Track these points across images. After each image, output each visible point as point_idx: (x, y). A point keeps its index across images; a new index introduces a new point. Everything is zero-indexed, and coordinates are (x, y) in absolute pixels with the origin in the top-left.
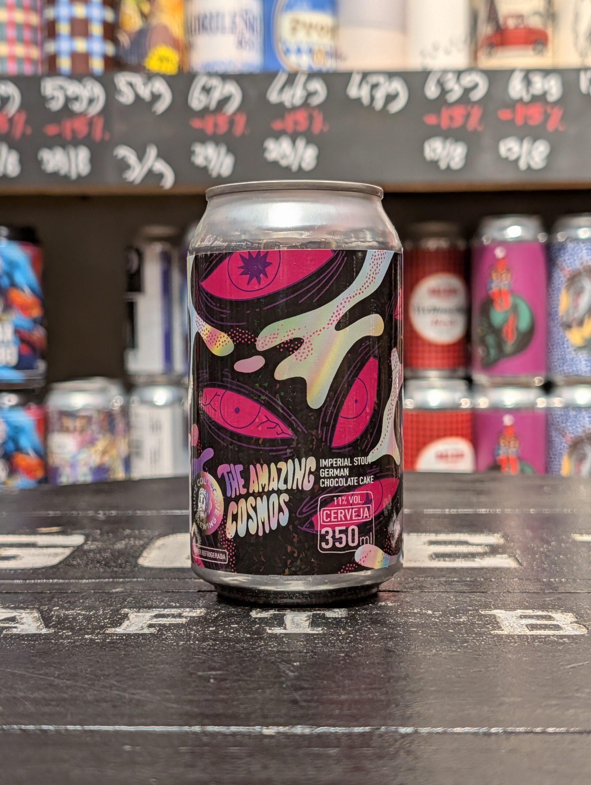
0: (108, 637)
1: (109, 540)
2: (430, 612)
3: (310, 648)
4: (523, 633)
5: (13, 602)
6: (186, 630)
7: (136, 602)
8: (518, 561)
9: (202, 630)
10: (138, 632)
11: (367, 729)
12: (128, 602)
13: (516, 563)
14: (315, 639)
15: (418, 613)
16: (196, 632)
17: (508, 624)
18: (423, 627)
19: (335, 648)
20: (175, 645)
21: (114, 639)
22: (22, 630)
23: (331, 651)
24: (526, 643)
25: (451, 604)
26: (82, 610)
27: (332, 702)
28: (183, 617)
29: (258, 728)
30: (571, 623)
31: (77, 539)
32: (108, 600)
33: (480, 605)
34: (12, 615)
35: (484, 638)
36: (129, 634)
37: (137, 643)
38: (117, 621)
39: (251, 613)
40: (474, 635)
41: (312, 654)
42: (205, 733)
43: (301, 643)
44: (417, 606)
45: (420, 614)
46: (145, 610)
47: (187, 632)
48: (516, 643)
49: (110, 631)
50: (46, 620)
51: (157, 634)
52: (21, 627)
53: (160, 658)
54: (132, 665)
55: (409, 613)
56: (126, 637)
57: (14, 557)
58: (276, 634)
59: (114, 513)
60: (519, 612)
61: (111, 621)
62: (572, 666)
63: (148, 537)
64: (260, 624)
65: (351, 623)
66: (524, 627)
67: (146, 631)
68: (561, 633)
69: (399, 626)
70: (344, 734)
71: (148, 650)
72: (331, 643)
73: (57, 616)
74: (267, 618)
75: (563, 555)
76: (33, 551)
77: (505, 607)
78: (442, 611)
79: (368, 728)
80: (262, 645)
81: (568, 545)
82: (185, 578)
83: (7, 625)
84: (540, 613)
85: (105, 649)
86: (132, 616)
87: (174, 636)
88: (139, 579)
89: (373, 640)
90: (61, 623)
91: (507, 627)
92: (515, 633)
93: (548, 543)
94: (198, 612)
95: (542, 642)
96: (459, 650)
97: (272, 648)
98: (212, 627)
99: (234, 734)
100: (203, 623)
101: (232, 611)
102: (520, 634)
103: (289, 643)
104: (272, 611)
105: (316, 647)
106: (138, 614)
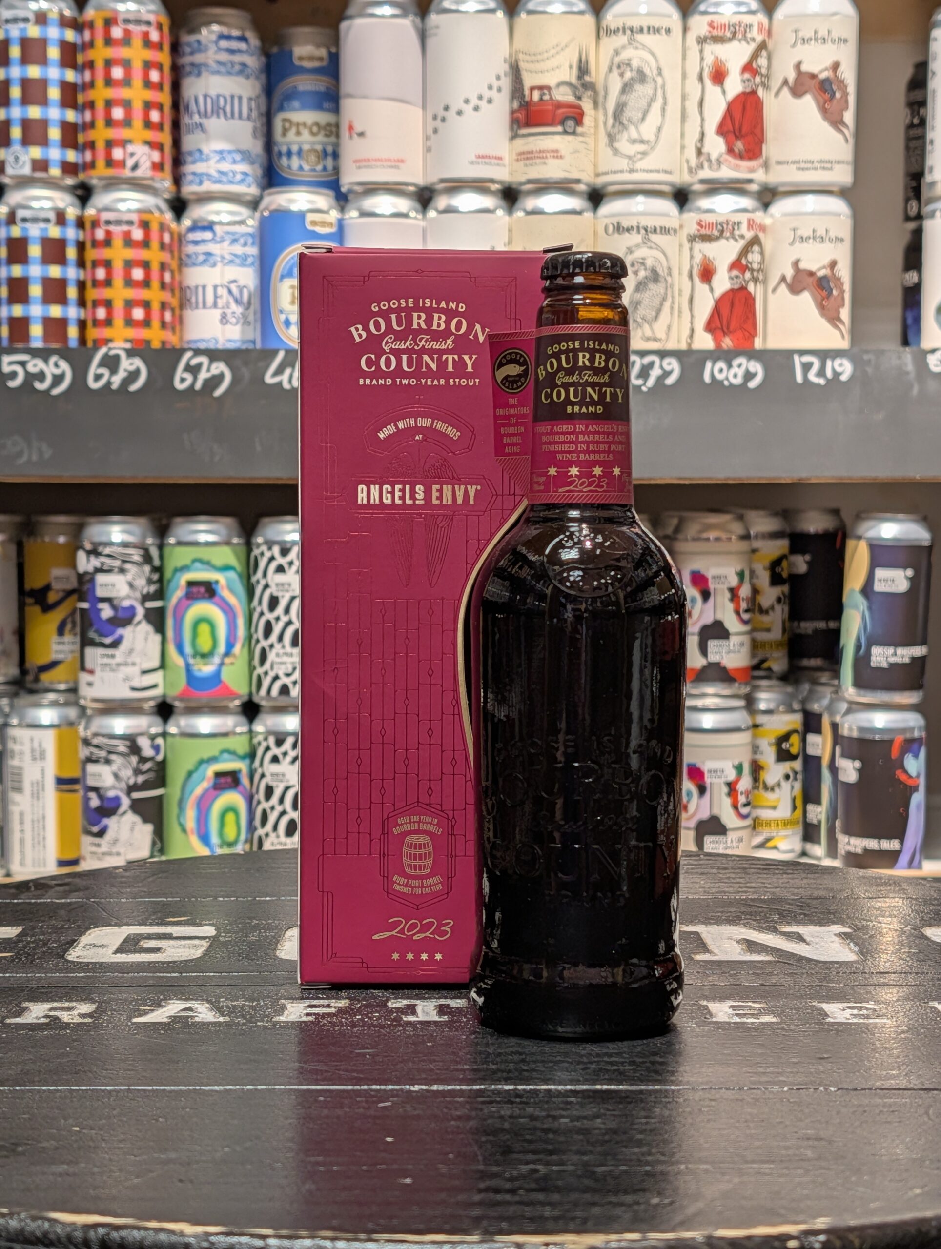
0: (277, 1024)
3: (439, 1032)
5: (183, 994)
6: (337, 1018)
7: (287, 994)
9: (350, 1018)
10: (299, 1020)
11: (482, 1087)
12: (281, 994)
14: (442, 1025)
16: (346, 1019)
19: (458, 1032)
20: (332, 1031)
21: (281, 1025)
22: (204, 1018)
23: (456, 1034)
26: (245, 1001)
27: (457, 1070)
28: (332, 1007)
29: (408, 1087)
31: (209, 931)
32: (263, 992)
34: (188, 1005)
36: (293, 1023)
37: (301, 1028)
38: (278, 1011)
39: (387, 1004)
41: (441, 1037)
42: (371, 1090)
43: (432, 1028)
46: (299, 1001)
49: (275, 1019)
50: (219, 1010)
51: (315, 1021)
52: (201, 1016)
56: (290, 1024)
57: (157, 950)
58: (411, 1021)
61: (273, 1011)
64: (397, 1013)
67: (305, 1019)
70: (466, 1090)
71: (313, 1034)
72: (456, 1028)
73: (228, 1007)
74: (401, 1008)
76: (172, 942)
80: (401, 1030)
83: (188, 1014)
86: (289, 1006)
87: (329, 1023)
90: (232, 1011)
94: (343, 1003)
97: (409, 1032)
98: (358, 1015)
99: (392, 1090)
100: (349, 1012)
103: (422, 1028)
104: (406, 1002)
105: (443, 1032)
106: (293, 1005)
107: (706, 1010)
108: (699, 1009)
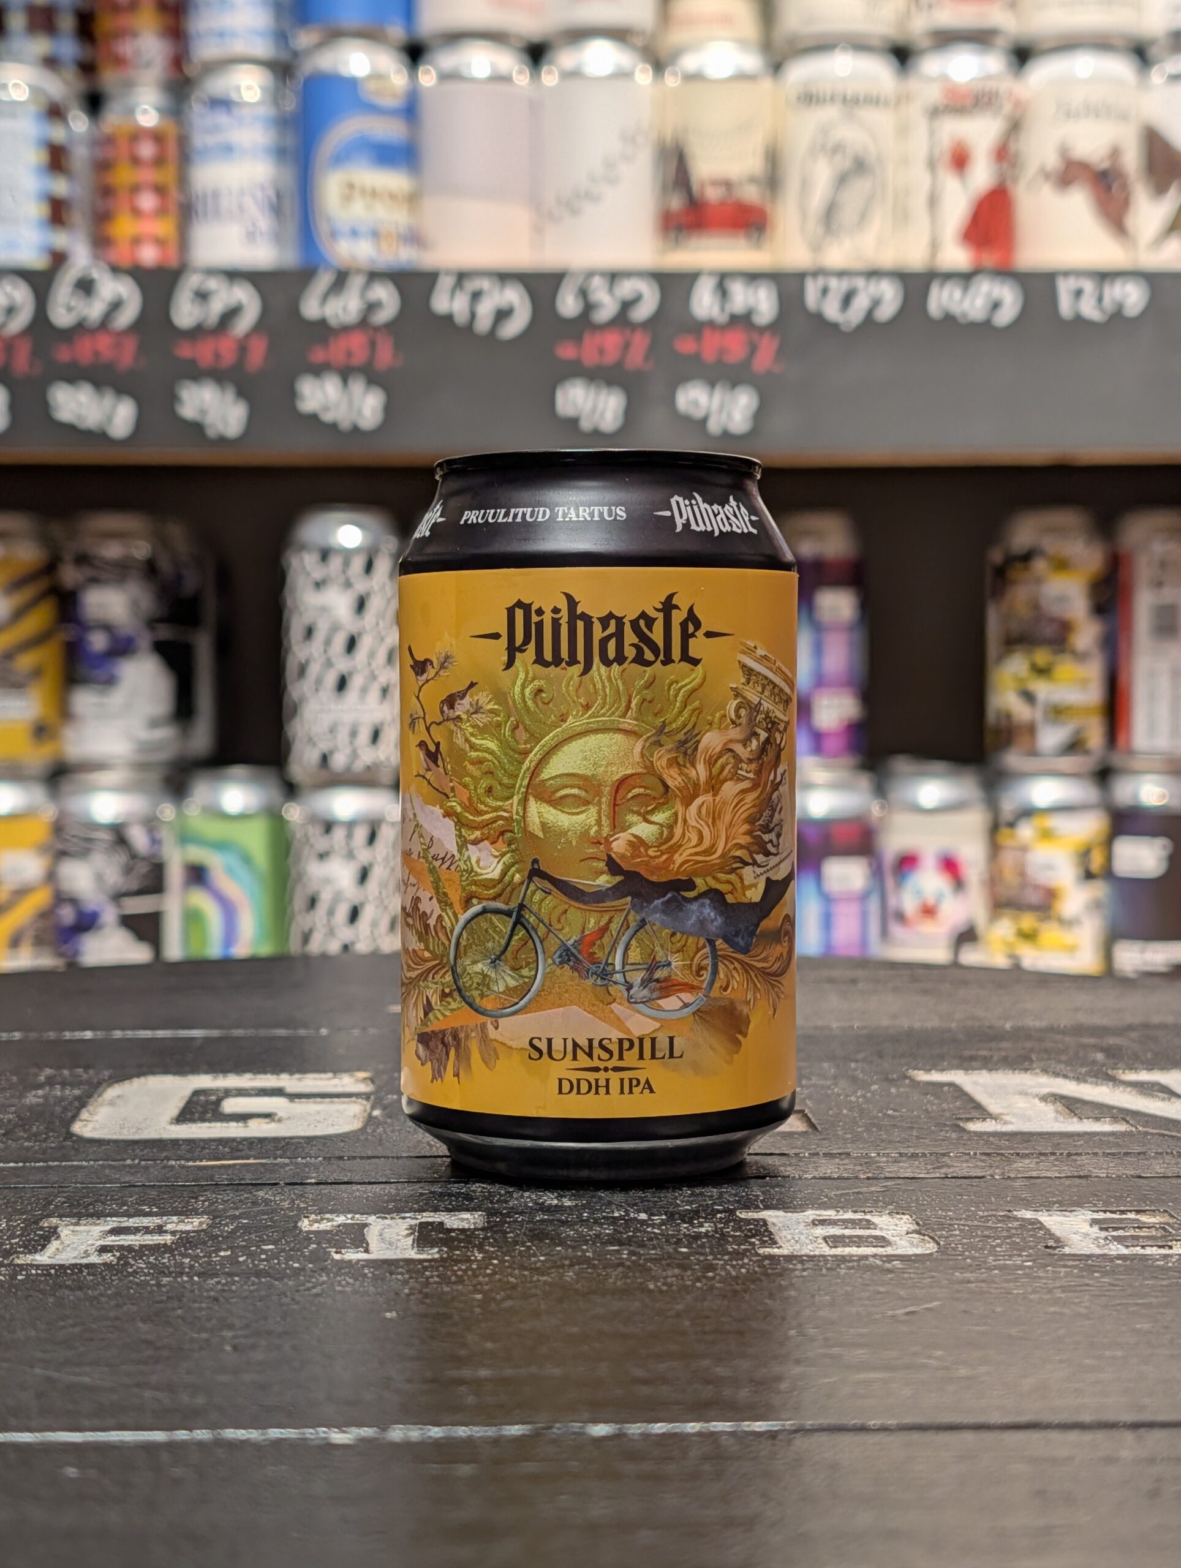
0: (21, 1270)
1: (12, 1086)
2: (643, 1216)
3: (417, 1286)
4: (817, 1253)
6: (174, 1256)
7: (71, 1206)
8: (809, 1120)
9: (204, 1257)
10: (78, 1261)
11: (527, 1429)
12: (56, 1206)
13: (805, 1125)
14: (425, 1269)
15: (621, 1218)
16: (195, 1257)
17: (789, 1237)
18: (630, 1246)
19: (464, 1285)
20: (153, 1285)
21: (32, 1274)
23: (457, 1290)
24: (824, 1271)
25: (682, 1202)
27: (461, 1382)
28: (166, 1232)
30: (907, 1233)
32: (15, 1203)
33: (738, 1202)
35: (746, 1261)
36: (62, 1266)
37: (78, 1280)
38: (35, 1241)
39: (299, 1224)
40: (726, 1257)
41: (420, 1296)
42: (218, 1443)
43: (399, 1277)
44: (619, 1207)
45: (624, 1219)
46: (90, 1220)
47: (175, 1259)
48: (804, 1270)
49: (23, 1260)
51: (118, 1264)
53: (125, 1308)
54: (70, 1321)
55: (604, 1218)
56: (56, 1270)
58: (350, 1261)
59: (17, 1035)
60: (811, 1214)
61: (23, 1242)
62: (908, 1310)
63: (88, 1082)
64: (319, 1244)
65: (495, 1240)
66: (820, 1241)
67: (94, 1259)
68: (889, 1250)
69: (586, 1242)
70: (485, 1440)
71: (101, 1295)
72: (457, 1276)
74: (330, 1232)
75: (895, 1110)
77: (784, 1205)
78: (666, 1214)
79: (529, 1427)
80: (324, 1283)
81: (902, 1090)
82: (168, 1160)
84: (849, 1215)
85: (15, 1294)
86: (65, 1232)
87: (150, 1269)
88: (75, 1163)
89: (537, 1269)
91: (788, 1241)
92: (803, 1253)
93: (865, 1086)
94: (196, 1223)
95: (852, 1268)
96: (698, 1284)
97: (343, 1286)
98: (225, 1250)
99: (278, 1443)
100: (205, 1243)
101: (263, 1219)
102: (812, 1253)
103: (375, 1278)
104: (341, 1219)
105: (427, 1284)
106: (77, 1228)
107: (1040, 1229)
108: (1022, 1227)
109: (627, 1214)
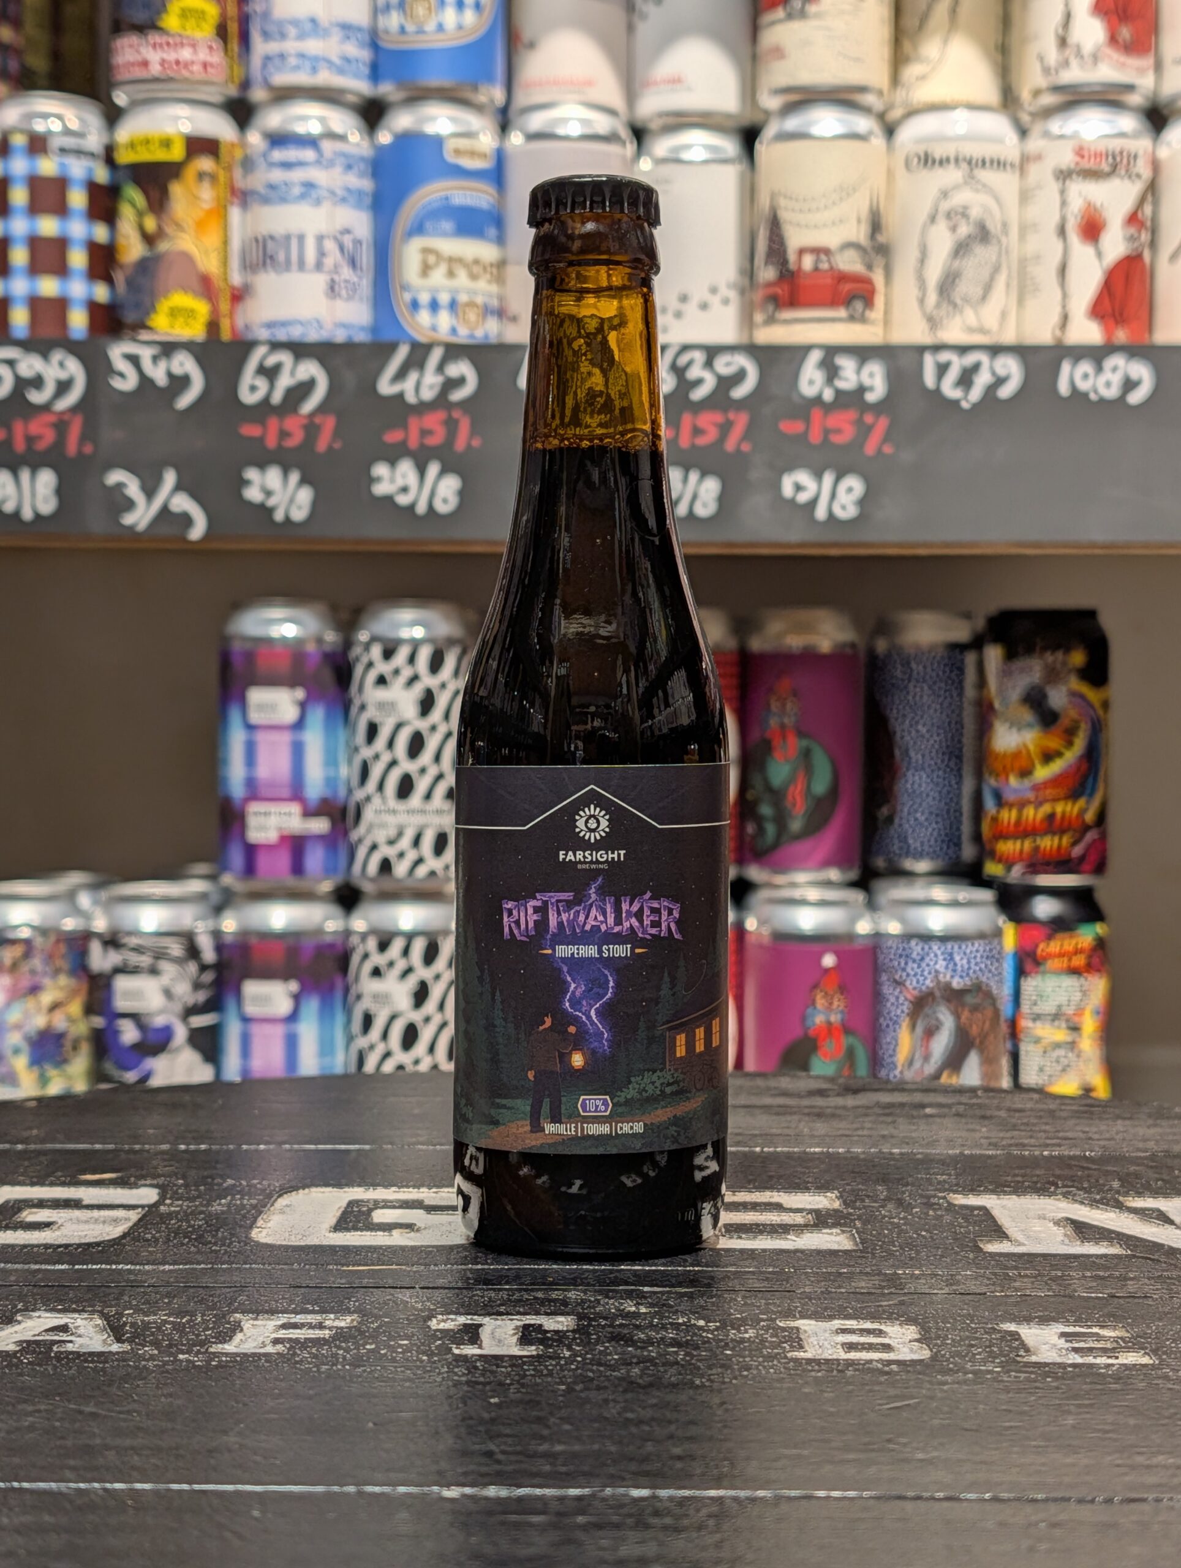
0: (214, 1358)
2: (702, 1323)
4: (831, 1357)
5: (63, 1300)
6: (331, 1348)
7: (252, 1303)
8: (854, 1238)
9: (354, 1349)
10: (256, 1351)
12: (240, 1303)
13: (850, 1242)
14: (524, 1363)
15: (684, 1324)
16: (347, 1350)
17: (815, 1343)
18: (687, 1347)
20: (314, 1372)
21: (222, 1361)
22: (81, 1346)
25: (737, 1310)
26: (169, 1315)
28: (325, 1327)
30: (910, 1341)
31: (147, 1195)
32: (208, 1300)
33: (780, 1312)
35: (775, 1363)
36: (246, 1354)
37: (256, 1367)
38: (224, 1333)
39: (429, 1323)
40: (761, 1359)
41: (518, 1386)
43: (503, 1370)
44: (683, 1314)
45: (686, 1326)
46: (265, 1315)
47: (331, 1351)
49: (214, 1348)
50: (116, 1331)
51: (286, 1354)
52: (79, 1341)
55: (671, 1324)
56: (241, 1358)
57: (46, 1226)
58: (465, 1355)
60: (837, 1323)
61: (216, 1333)
64: (443, 1339)
65: (581, 1340)
66: (839, 1346)
67: (268, 1349)
69: (652, 1345)
71: (275, 1379)
72: (548, 1370)
73: (133, 1325)
74: (452, 1330)
76: (78, 1213)
77: (817, 1316)
79: (587, 1490)
80: (444, 1373)
81: (940, 1212)
82: (328, 1265)
83: (56, 1338)
84: (868, 1325)
87: (312, 1358)
89: (612, 1366)
90: (139, 1335)
91: (813, 1346)
92: (819, 1357)
94: (349, 1321)
98: (371, 1344)
100: (355, 1338)
101: (401, 1318)
102: (827, 1357)
103: (483, 1370)
104: (462, 1320)
105: (524, 1376)
106: (255, 1322)
107: (1016, 1340)
108: (1003, 1338)
109: (689, 1321)
